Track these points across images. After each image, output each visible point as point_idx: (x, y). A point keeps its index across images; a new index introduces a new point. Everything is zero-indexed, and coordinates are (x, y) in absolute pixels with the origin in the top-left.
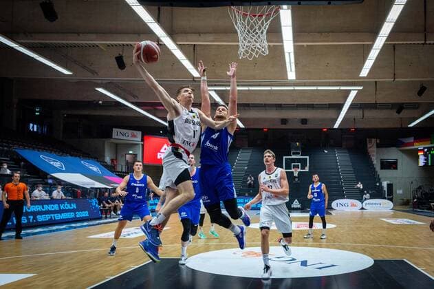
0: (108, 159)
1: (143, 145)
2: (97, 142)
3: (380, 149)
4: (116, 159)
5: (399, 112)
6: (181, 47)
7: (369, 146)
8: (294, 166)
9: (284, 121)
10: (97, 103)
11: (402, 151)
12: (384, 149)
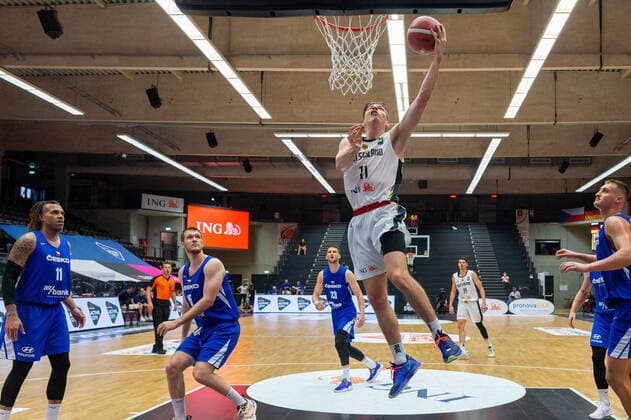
0: (134, 240)
1: (186, 219)
2: (118, 215)
3: (535, 224)
4: (146, 240)
5: (562, 170)
6: (242, 75)
7: (518, 220)
10: (120, 156)
11: (567, 227)
12: (541, 225)
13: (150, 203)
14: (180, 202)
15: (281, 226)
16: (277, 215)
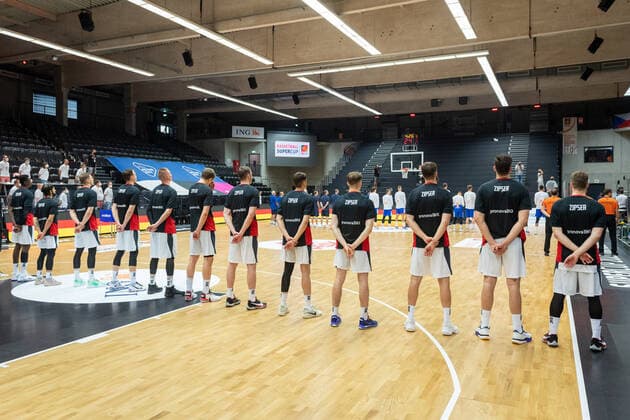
0: (229, 162)
1: (266, 143)
2: (215, 143)
3: (584, 132)
4: (239, 162)
5: (585, 77)
7: (565, 128)
8: (405, 166)
9: (435, 102)
11: (621, 133)
12: (591, 132)
13: (239, 132)
14: (261, 130)
15: (344, 145)
16: (341, 136)
